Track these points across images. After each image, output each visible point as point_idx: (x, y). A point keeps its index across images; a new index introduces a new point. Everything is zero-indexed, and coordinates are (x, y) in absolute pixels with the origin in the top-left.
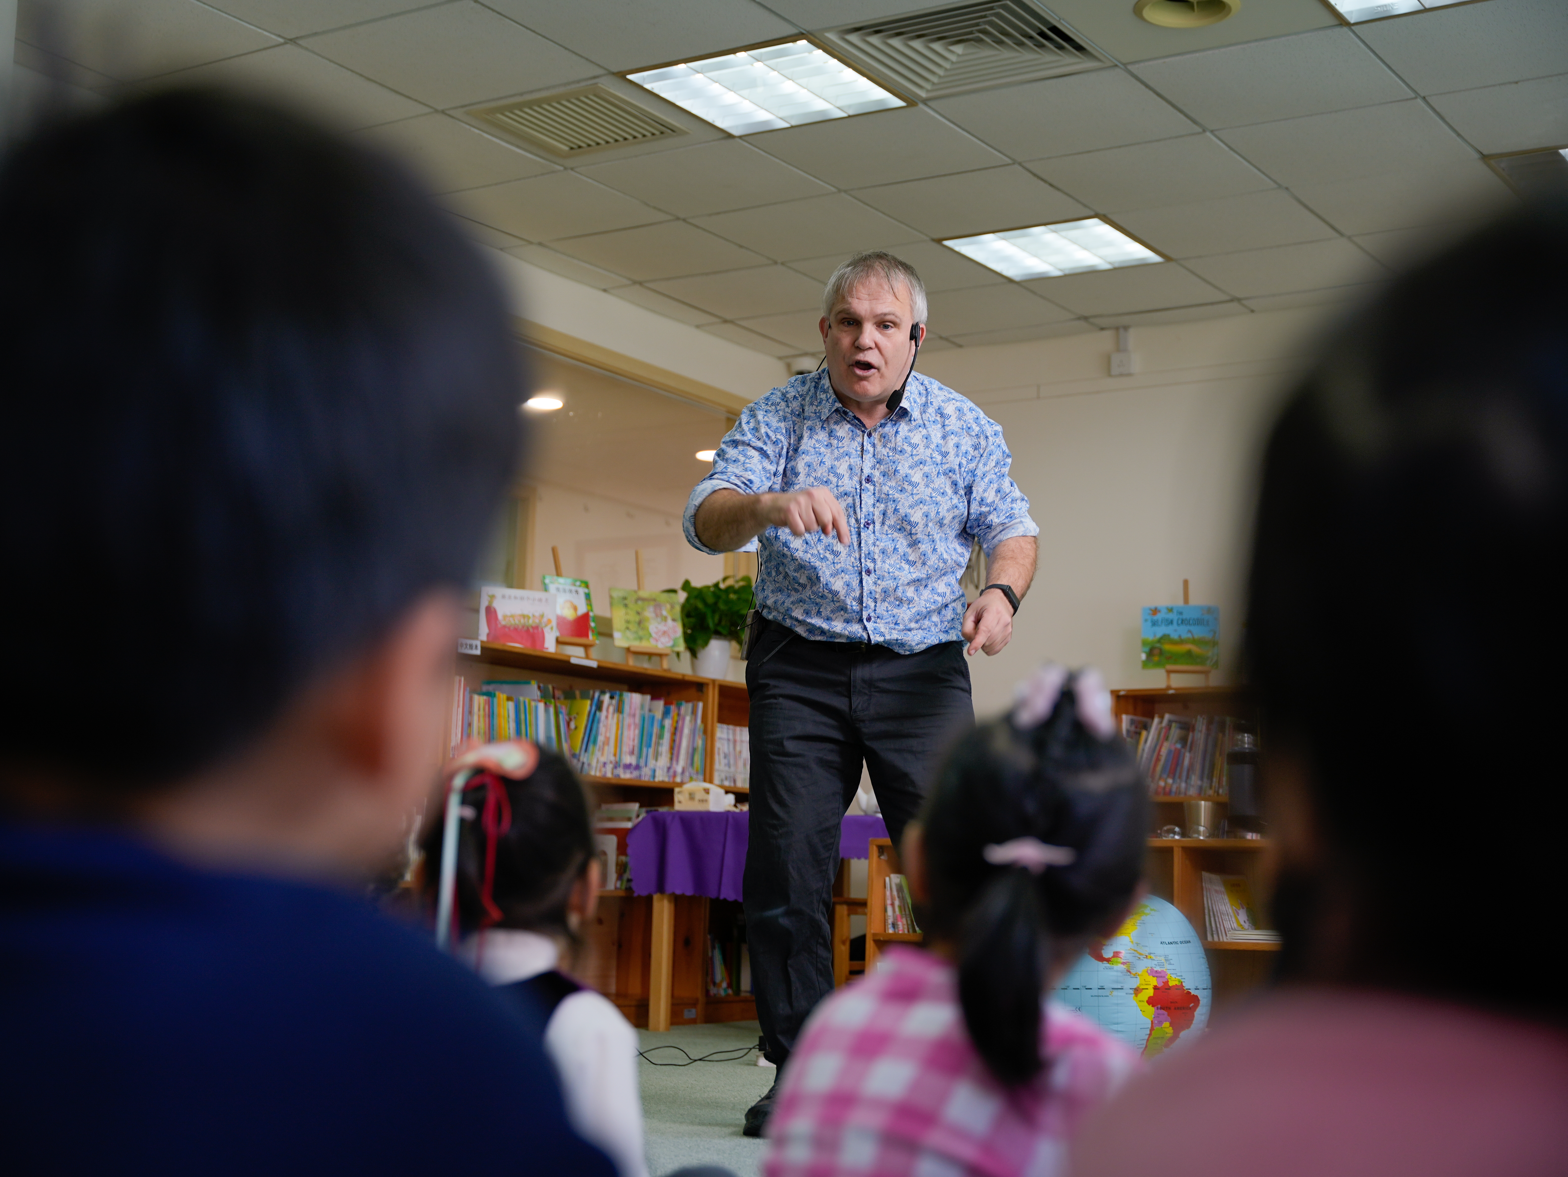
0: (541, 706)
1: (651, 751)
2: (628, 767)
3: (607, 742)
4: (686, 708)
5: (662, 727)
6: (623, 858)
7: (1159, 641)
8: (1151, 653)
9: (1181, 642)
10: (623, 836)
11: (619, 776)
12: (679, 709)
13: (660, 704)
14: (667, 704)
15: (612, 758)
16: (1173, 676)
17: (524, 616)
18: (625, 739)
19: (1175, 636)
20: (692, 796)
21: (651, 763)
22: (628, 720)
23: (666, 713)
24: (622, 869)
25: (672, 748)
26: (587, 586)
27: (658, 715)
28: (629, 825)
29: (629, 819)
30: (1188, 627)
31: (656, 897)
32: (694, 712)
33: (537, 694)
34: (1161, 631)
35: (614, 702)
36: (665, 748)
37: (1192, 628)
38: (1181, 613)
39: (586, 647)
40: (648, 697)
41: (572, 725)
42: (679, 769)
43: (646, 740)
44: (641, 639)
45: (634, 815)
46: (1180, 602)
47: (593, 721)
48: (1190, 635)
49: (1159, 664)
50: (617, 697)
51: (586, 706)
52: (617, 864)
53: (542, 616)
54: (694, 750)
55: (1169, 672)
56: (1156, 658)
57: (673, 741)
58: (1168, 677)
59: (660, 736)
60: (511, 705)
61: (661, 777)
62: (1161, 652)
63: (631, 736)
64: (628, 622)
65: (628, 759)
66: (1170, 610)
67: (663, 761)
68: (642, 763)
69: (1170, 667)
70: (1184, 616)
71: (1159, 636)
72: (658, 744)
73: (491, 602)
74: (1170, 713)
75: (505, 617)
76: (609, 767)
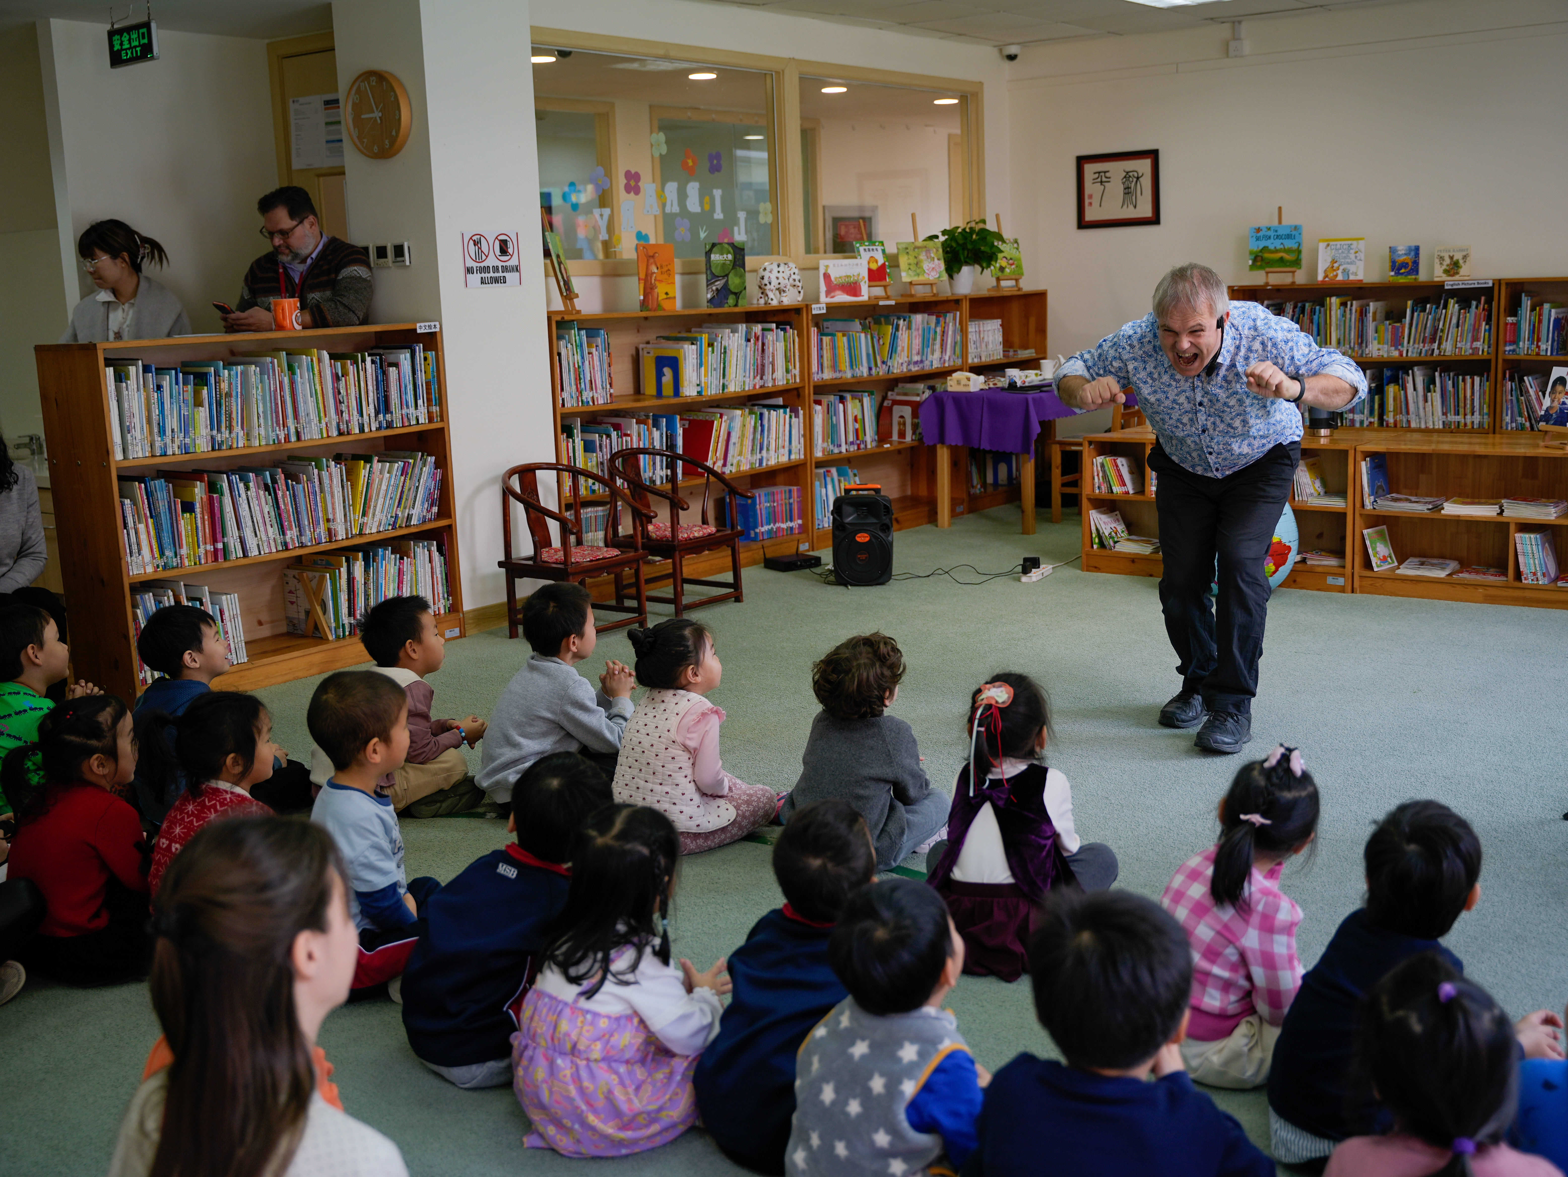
0: (863, 335)
1: (929, 350)
2: (916, 363)
3: (903, 350)
4: (950, 316)
5: (935, 332)
6: (916, 421)
7: (1261, 251)
8: (1255, 260)
9: (1276, 251)
10: (916, 407)
11: (911, 370)
12: (945, 319)
13: (933, 318)
14: (938, 317)
15: (906, 359)
16: (1270, 275)
17: (848, 277)
18: (914, 346)
19: (1272, 247)
20: (959, 382)
21: (930, 357)
22: (915, 333)
23: (937, 323)
24: (915, 427)
25: (942, 345)
26: (883, 245)
27: (933, 325)
28: (918, 399)
29: (918, 395)
30: (1281, 241)
31: (939, 446)
32: (954, 319)
33: (859, 327)
34: (1262, 244)
35: (906, 323)
36: (937, 346)
37: (1284, 241)
38: (1276, 231)
39: (885, 287)
40: (926, 315)
41: (881, 342)
42: (947, 358)
43: (926, 343)
44: (918, 275)
45: (921, 392)
46: (1275, 223)
47: (894, 337)
48: (1282, 246)
49: (1261, 267)
50: (907, 320)
51: (890, 329)
52: (912, 424)
53: (859, 275)
54: (955, 343)
55: (1267, 273)
56: (1259, 264)
57: (942, 340)
58: (1267, 276)
59: (935, 339)
60: (845, 339)
61: (936, 365)
62: (1262, 259)
63: (917, 343)
64: (910, 264)
65: (916, 358)
66: (1269, 229)
67: (937, 355)
68: (924, 358)
69: (1268, 270)
70: (1278, 233)
71: (1260, 248)
72: (933, 344)
73: (826, 270)
74: (1268, 299)
75: (836, 278)
76: (905, 365)
